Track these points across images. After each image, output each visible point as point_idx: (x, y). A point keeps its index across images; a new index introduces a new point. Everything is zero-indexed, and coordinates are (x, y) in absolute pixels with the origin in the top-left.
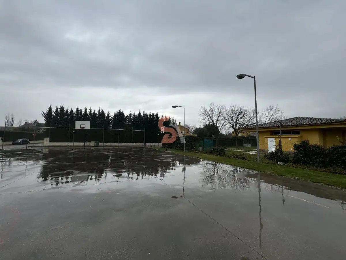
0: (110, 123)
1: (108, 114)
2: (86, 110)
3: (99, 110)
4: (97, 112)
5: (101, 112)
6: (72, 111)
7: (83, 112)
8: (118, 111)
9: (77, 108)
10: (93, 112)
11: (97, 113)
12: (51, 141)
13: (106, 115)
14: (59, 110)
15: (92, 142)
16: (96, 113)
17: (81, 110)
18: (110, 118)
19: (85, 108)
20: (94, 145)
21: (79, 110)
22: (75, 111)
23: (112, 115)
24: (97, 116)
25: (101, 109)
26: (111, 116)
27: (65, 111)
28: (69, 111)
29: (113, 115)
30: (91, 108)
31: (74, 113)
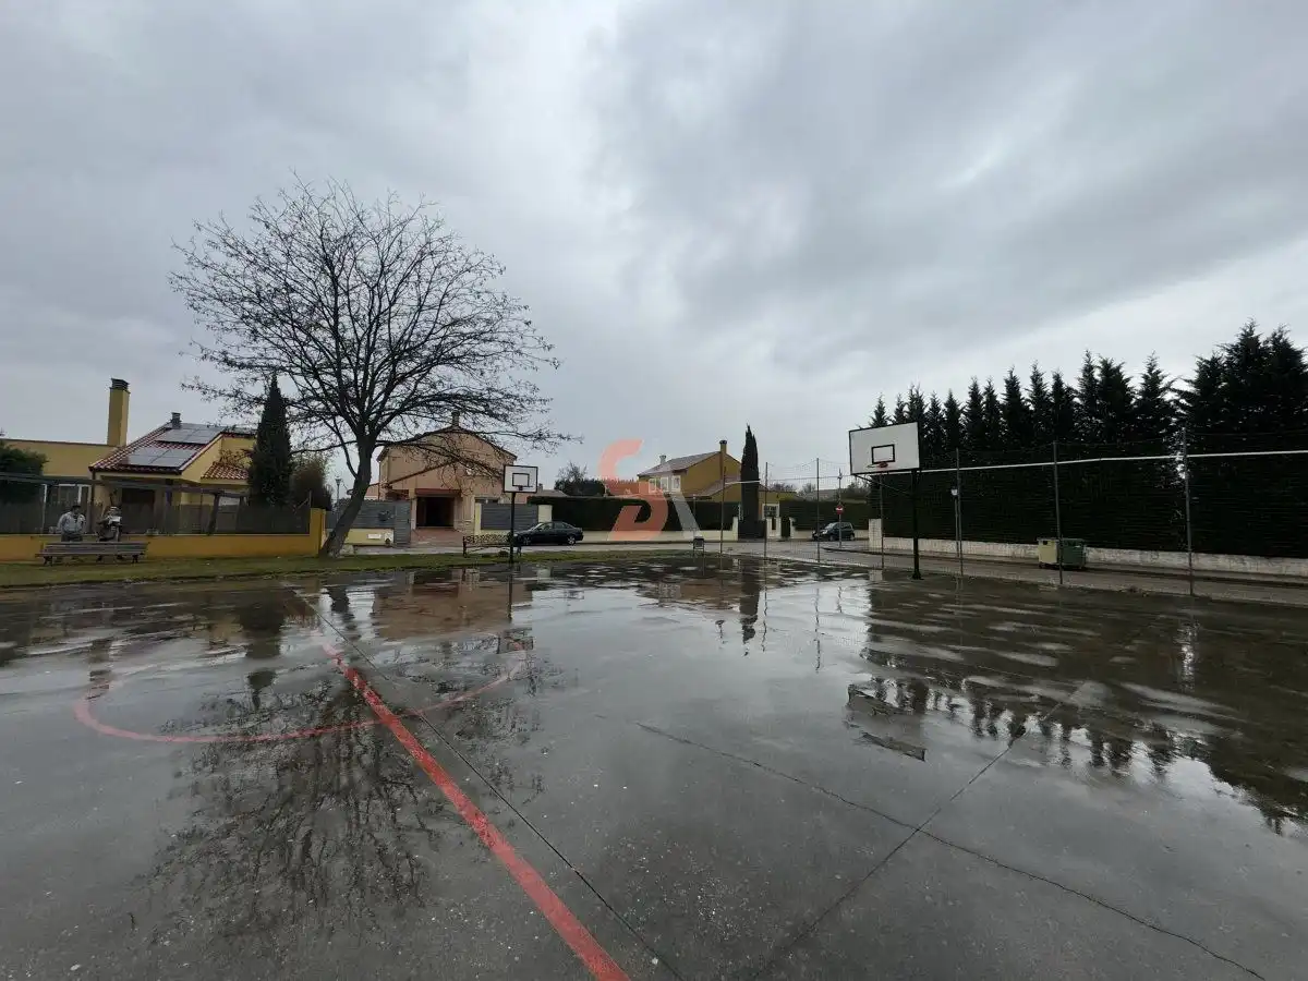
0: (1173, 429)
1: (1152, 380)
2: (1012, 385)
3: (1089, 369)
4: (1073, 381)
5: (1097, 374)
6: (951, 404)
7: (1001, 395)
8: (1235, 341)
9: (971, 384)
10: (1049, 389)
11: (1076, 386)
12: (888, 532)
13: (1136, 383)
14: (906, 408)
15: (1041, 544)
16: (1070, 389)
17: (990, 392)
18: (1169, 396)
19: (1008, 376)
20: (1053, 560)
21: (982, 391)
22: (963, 400)
23: (1180, 376)
24: (1077, 400)
25: (1096, 362)
26: (1174, 386)
27: (926, 410)
28: (943, 407)
29: (1194, 376)
30: (1040, 370)
31: (960, 408)
